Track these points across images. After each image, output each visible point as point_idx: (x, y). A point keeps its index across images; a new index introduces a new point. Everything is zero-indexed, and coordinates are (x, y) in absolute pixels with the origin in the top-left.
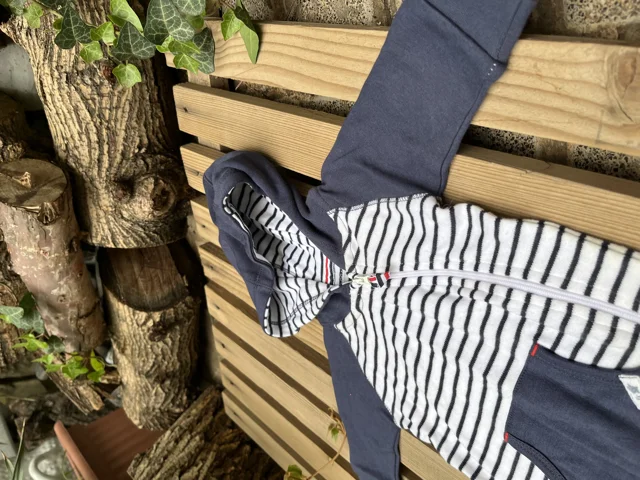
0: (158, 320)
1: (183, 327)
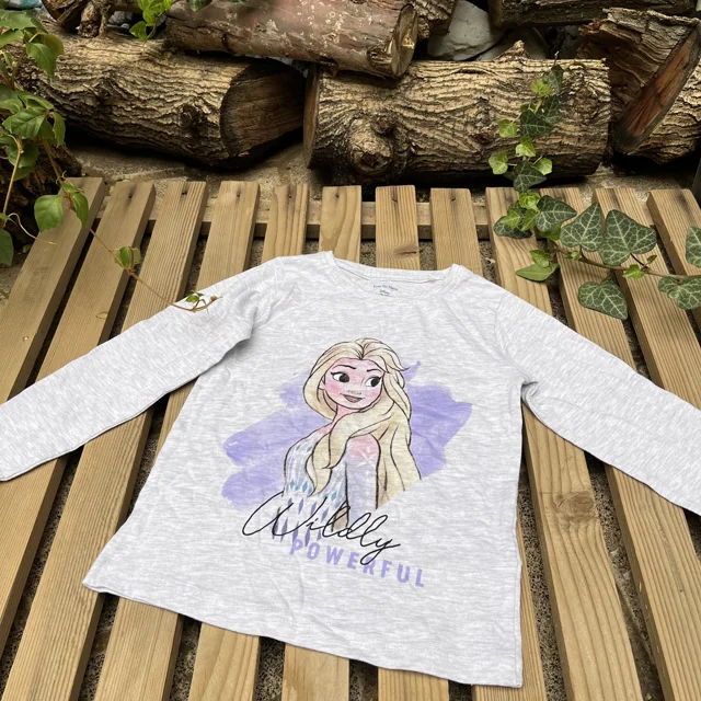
0: (209, 119)
1: (184, 140)
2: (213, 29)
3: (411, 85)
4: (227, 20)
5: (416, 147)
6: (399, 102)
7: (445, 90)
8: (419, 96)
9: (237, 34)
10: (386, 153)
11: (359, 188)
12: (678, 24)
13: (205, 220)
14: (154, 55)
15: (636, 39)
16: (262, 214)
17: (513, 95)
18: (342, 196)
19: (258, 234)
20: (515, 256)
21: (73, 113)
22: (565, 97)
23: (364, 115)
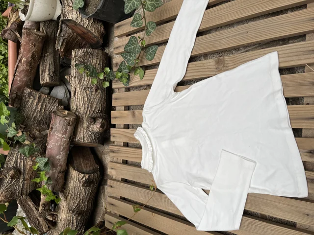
0: (87, 178)
1: (93, 186)
2: (58, 176)
3: (79, 112)
4: (56, 171)
6: (84, 116)
7: (81, 101)
8: (82, 109)
9: (60, 168)
10: (101, 120)
11: (111, 129)
12: (61, 27)
13: (120, 180)
14: (65, 196)
15: (66, 40)
16: (119, 161)
17: (83, 79)
18: (114, 135)
19: (125, 162)
20: (136, 80)
21: (83, 223)
22: (84, 63)
23: (88, 127)
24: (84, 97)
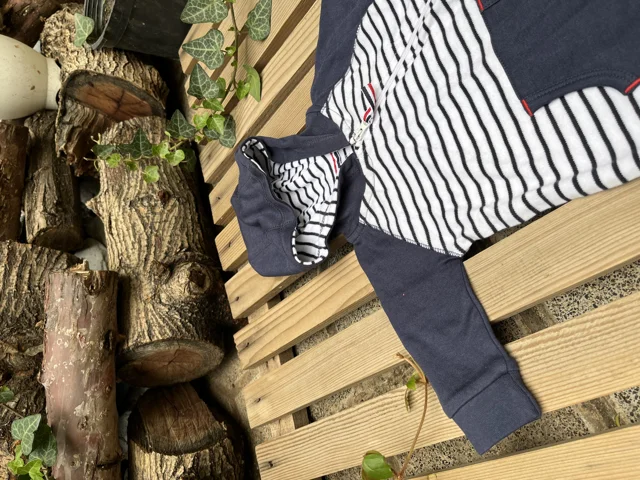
0: (190, 466)
4: (82, 465)
5: (181, 248)
6: (141, 269)
7: (127, 238)
8: (134, 256)
9: (95, 451)
10: (188, 266)
12: (64, 105)
17: (125, 188)
23: (156, 294)
24: (134, 226)
